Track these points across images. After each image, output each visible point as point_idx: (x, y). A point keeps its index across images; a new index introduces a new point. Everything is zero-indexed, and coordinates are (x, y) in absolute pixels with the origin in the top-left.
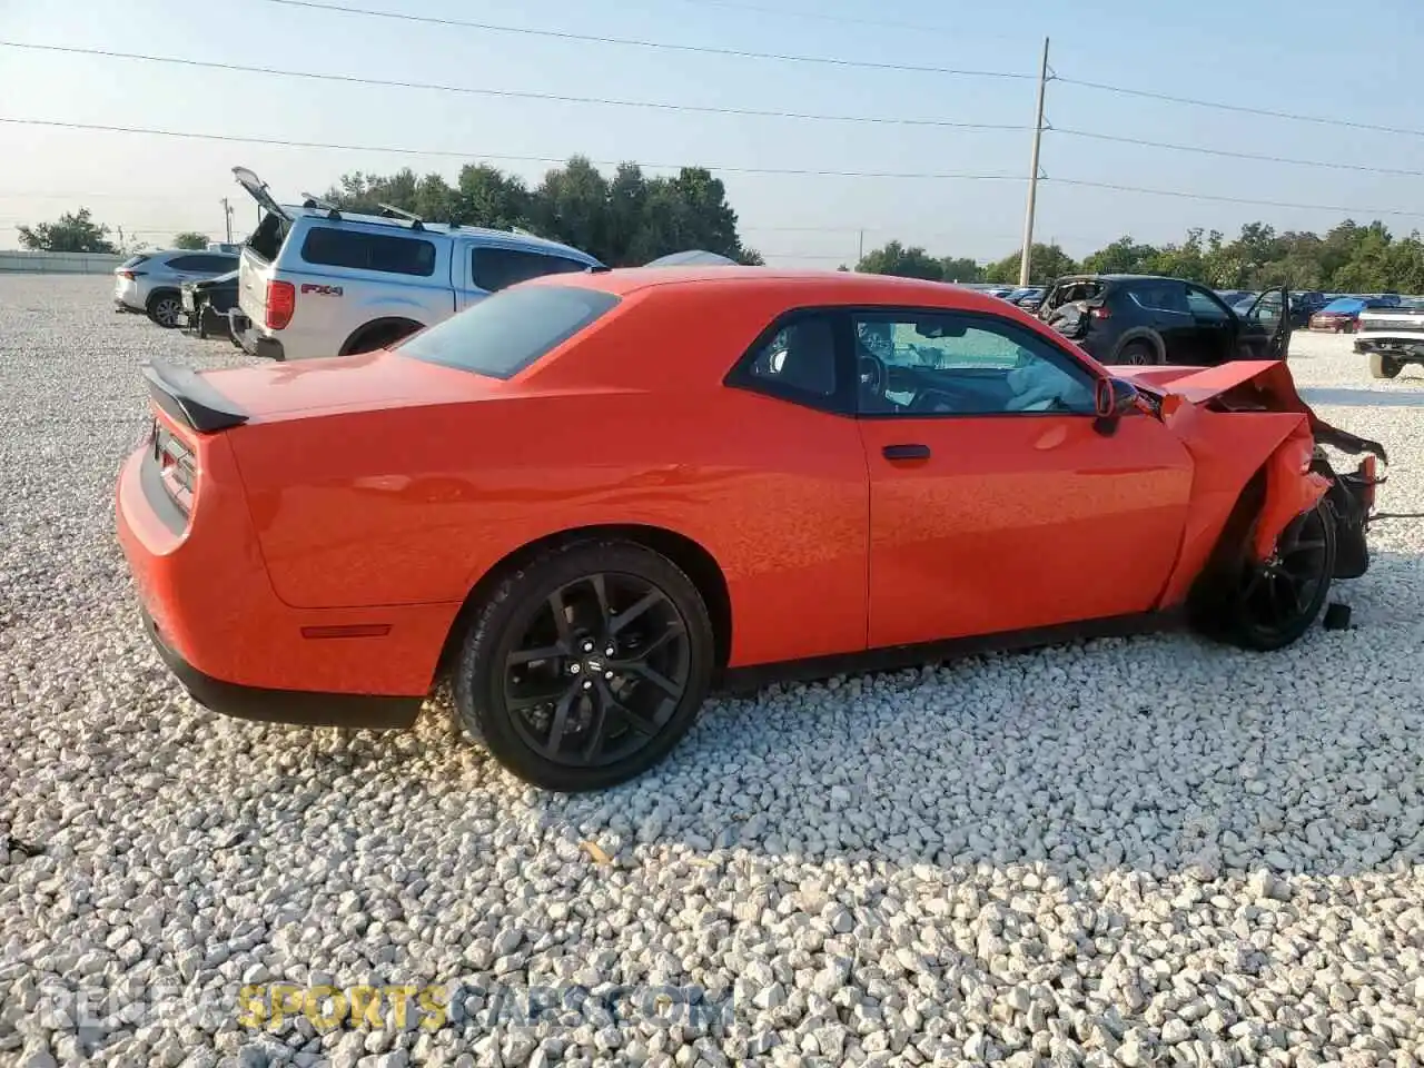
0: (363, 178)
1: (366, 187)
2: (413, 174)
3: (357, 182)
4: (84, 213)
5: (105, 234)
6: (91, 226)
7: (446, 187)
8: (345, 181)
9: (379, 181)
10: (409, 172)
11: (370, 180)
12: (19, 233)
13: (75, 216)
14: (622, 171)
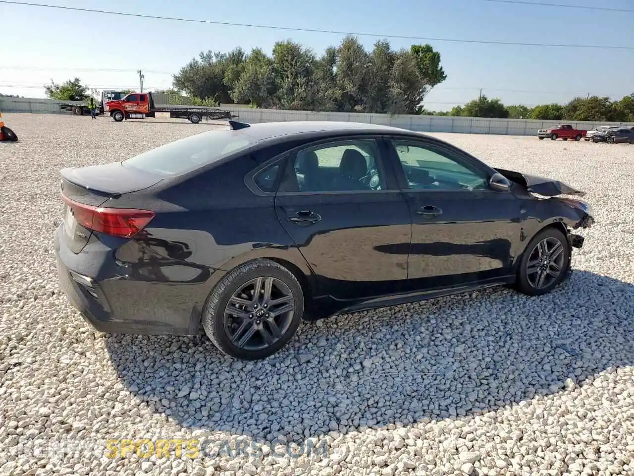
0: (213, 54)
1: (214, 60)
2: (243, 50)
3: (209, 57)
4: (77, 80)
5: (87, 90)
6: (80, 86)
7: (264, 57)
8: (202, 56)
9: (222, 57)
10: (240, 50)
11: (217, 56)
12: (45, 90)
13: (73, 81)
14: (378, 46)
